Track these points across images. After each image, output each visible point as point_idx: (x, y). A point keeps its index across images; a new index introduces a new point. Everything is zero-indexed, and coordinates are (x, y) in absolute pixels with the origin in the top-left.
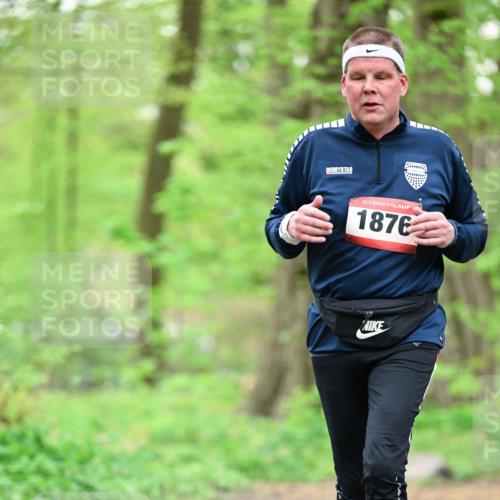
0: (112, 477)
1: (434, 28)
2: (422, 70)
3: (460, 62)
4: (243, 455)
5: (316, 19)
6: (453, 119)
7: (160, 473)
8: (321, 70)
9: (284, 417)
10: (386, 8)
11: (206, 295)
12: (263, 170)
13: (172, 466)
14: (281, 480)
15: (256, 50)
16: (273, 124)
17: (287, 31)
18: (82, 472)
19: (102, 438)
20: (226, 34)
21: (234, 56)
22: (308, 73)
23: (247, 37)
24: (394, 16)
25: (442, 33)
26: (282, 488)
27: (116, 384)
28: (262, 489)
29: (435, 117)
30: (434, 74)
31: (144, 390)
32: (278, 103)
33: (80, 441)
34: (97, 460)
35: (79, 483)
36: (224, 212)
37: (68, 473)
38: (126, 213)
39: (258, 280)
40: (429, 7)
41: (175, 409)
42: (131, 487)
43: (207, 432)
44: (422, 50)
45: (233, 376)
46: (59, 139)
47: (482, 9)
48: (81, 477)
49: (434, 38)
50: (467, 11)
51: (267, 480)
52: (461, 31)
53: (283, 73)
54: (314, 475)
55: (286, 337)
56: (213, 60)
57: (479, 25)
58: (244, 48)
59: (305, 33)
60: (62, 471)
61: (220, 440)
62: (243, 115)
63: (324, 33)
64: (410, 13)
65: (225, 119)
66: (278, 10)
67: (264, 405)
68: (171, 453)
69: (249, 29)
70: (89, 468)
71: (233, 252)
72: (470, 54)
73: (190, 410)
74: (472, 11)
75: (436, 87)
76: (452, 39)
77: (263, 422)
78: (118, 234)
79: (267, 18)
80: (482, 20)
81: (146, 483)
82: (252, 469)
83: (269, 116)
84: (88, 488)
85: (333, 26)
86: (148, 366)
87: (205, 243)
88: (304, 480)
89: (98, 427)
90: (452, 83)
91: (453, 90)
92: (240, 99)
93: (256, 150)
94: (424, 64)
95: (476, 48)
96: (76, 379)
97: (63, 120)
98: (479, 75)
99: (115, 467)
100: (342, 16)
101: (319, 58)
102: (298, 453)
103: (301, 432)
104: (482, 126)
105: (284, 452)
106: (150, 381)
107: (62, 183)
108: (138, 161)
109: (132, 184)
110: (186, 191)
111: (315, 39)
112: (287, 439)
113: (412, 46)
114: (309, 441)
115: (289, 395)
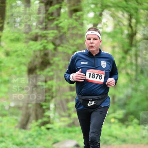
1: (74, 14)
2: (70, 26)
3: (82, 24)
4: (17, 140)
6: (79, 41)
9: (30, 129)
10: (60, 8)
12: (23, 56)
16: (26, 42)
24: (62, 11)
25: (76, 16)
30: (74, 28)
32: (28, 36)
36: (13, 68)
40: (73, 8)
43: (7, 134)
44: (71, 21)
45: (15, 117)
47: (89, 8)
49: (74, 17)
50: (84, 9)
52: (82, 15)
55: (30, 105)
56: (8, 23)
62: (17, 40)
64: (67, 9)
65: (12, 41)
67: (24, 126)
72: (85, 22)
74: (86, 9)
75: (75, 32)
76: (80, 17)
77: (23, 131)
80: (88, 12)
87: (6, 78)
90: (80, 30)
91: (80, 33)
92: (16, 35)
93: (22, 50)
95: (87, 20)
100: (47, 10)
102: (34, 140)
103: (35, 134)
105: (30, 140)
112: (31, 136)
113: (68, 20)
114: (37, 136)
115: (31, 123)
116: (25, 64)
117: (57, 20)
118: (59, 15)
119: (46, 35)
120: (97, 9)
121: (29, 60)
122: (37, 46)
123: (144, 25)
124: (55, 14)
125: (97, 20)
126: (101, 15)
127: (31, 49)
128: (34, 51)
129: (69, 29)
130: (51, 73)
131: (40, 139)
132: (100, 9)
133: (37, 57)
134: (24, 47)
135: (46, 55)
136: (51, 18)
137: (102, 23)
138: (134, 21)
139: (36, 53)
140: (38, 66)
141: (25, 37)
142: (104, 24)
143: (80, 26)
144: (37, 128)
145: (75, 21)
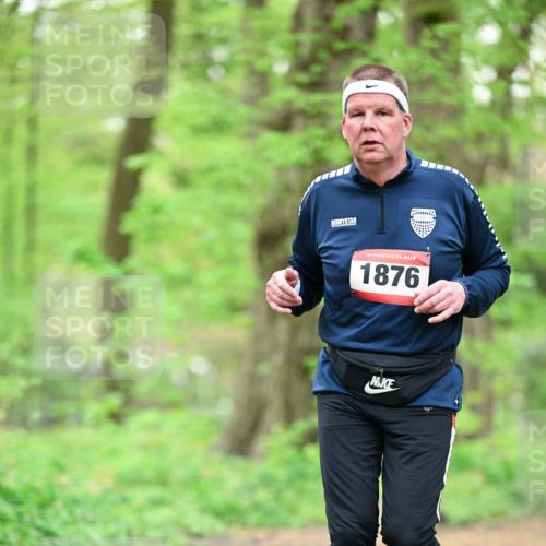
0: (75, 522)
1: (426, 32)
3: (455, 69)
4: (218, 498)
5: (298, 21)
6: (446, 131)
7: (127, 517)
8: (303, 78)
9: (263, 457)
10: (375, 10)
11: (178, 323)
12: (240, 186)
13: (140, 510)
14: (260, 526)
15: (232, 55)
16: (251, 136)
17: (266, 35)
18: (42, 516)
19: (65, 479)
20: (199, 38)
21: (208, 62)
22: (290, 81)
23: (223, 41)
24: (383, 19)
25: (435, 37)
26: (261, 534)
27: (79, 420)
28: (239, 535)
29: (428, 129)
30: (425, 83)
31: (110, 427)
32: (258, 114)
33: (39, 483)
34: (58, 504)
35: (38, 528)
36: (197, 233)
37: (27, 518)
38: (90, 234)
39: (234, 308)
40: (422, 9)
41: (144, 447)
42: (95, 533)
43: (179, 474)
44: (414, 56)
45: (207, 413)
46: (17, 152)
47: (479, 11)
48: (40, 522)
49: (427, 43)
50: (463, 13)
51: (244, 525)
52: (457, 35)
53: (262, 80)
54: (296, 520)
55: (264, 369)
56: (185, 66)
57: (476, 29)
58: (220, 53)
59: (286, 37)
60: (20, 516)
61: (194, 482)
62: (218, 127)
63: (307, 38)
64: (400, 14)
65: (198, 130)
66: (257, 13)
67: (242, 443)
68: (139, 496)
69: (224, 33)
70: (50, 512)
71: (207, 277)
72: (466, 60)
73: (161, 449)
74: (469, 13)
75: (429, 96)
76: (447, 44)
77: (240, 462)
78: (81, 257)
79: (244, 20)
80: (480, 23)
81: (112, 528)
82: (228, 514)
83: (246, 128)
84: (49, 534)
85: (317, 30)
86: (114, 401)
87: (176, 267)
88: (285, 525)
89: (60, 467)
90: (446, 92)
91: (448, 100)
92: (215, 109)
93: (234, 165)
94: (416, 71)
95: (473, 54)
96: (36, 415)
97: (21, 133)
98: (477, 83)
99: (78, 512)
100: (327, 19)
101: (302, 65)
102: (278, 496)
103: (281, 473)
104: (480, 138)
105: (263, 495)
106: (116, 417)
107: (20, 201)
108: (104, 176)
109: (96, 202)
110: (156, 210)
111: (297, 44)
112: (266, 481)
113: (403, 52)
114: (290, 483)
115: (268, 432)
117: (364, 54)
118: (371, 34)
119: (324, 109)
120: (511, 14)
121: (260, 201)
122: (290, 149)
124: (358, 33)
125: (510, 51)
126: (526, 34)
127: (268, 160)
128: (281, 170)
131: (301, 492)
132: (523, 14)
136: (340, 46)
137: (531, 64)
143: (450, 75)
144: (291, 453)
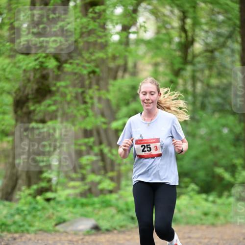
116: (9, 93)
123: (205, 27)
129: (82, 34)
130: (53, 108)
133: (29, 80)
134: (9, 64)
135: (44, 77)
138: (189, 21)
139: (28, 74)
140: (30, 97)
141: (9, 48)
142: (141, 26)
145: (92, 22)
